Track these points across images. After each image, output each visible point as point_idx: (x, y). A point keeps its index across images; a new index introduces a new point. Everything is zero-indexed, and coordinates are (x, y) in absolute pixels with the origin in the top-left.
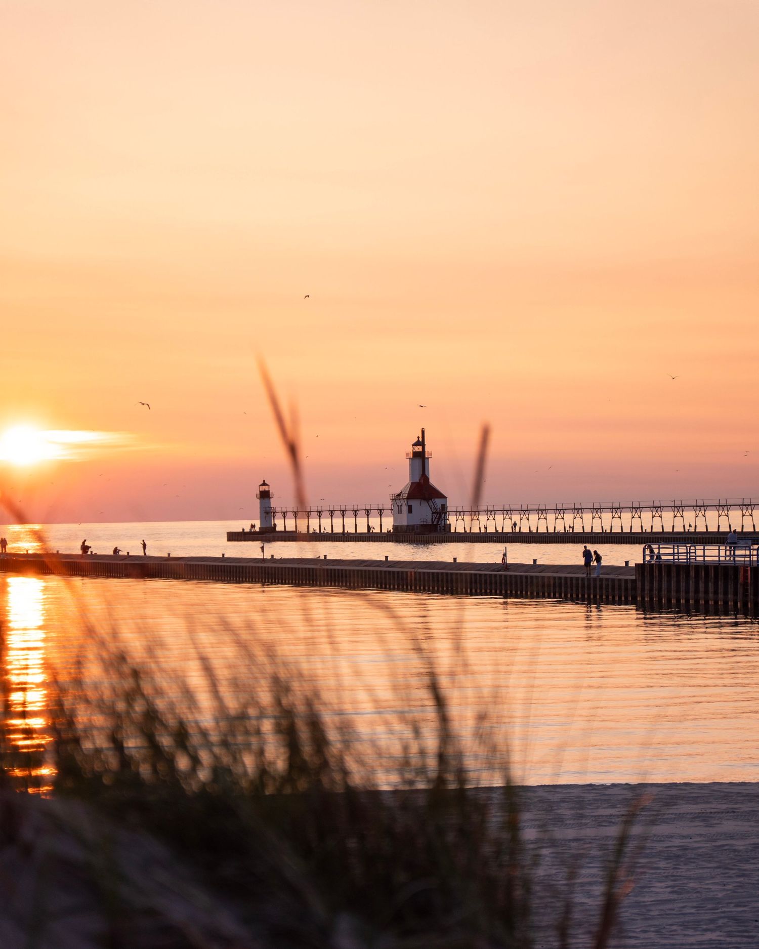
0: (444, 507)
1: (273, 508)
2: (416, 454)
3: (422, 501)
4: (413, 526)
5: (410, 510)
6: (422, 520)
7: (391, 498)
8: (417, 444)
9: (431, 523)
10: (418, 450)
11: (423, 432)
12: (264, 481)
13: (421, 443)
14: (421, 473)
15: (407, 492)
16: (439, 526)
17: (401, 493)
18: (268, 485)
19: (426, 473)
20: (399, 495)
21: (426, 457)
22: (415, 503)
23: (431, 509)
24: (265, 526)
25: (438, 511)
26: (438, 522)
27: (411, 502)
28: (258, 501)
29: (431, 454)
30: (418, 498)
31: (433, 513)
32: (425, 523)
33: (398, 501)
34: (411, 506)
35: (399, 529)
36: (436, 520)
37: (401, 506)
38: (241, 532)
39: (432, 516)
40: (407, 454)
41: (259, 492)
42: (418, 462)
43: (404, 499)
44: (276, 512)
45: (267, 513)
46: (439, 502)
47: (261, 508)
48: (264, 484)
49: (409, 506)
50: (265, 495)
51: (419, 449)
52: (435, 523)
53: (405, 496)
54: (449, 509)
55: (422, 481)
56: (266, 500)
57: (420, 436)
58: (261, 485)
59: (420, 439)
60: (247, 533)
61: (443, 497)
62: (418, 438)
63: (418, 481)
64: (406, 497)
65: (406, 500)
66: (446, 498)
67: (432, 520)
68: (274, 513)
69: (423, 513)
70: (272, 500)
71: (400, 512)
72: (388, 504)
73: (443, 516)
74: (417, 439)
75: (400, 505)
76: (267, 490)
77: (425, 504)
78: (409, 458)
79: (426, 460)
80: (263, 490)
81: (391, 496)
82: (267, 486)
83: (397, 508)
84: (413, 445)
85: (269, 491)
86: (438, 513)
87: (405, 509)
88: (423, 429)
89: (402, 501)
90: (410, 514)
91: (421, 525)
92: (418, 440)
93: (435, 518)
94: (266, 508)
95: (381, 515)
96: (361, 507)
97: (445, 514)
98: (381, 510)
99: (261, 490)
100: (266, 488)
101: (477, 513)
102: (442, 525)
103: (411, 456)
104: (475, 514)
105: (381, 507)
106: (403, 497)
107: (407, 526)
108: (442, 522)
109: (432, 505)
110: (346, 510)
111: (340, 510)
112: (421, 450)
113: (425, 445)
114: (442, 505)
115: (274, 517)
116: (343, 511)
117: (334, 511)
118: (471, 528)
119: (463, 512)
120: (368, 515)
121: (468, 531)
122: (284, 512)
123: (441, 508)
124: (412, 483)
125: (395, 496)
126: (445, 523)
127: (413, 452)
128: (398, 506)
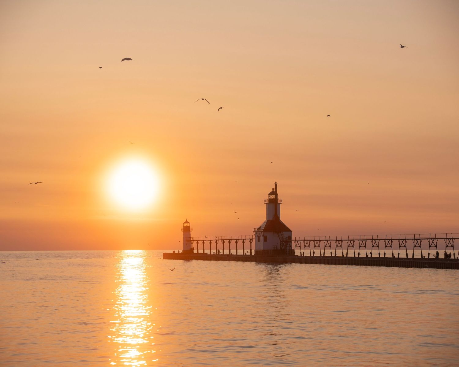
0: (290, 237)
1: (191, 238)
3: (274, 233)
4: (268, 250)
5: (265, 239)
6: (274, 247)
7: (254, 231)
8: (270, 194)
9: (279, 249)
10: (272, 198)
11: (276, 185)
12: (186, 220)
13: (274, 192)
14: (274, 214)
15: (264, 227)
16: (285, 251)
17: (261, 227)
18: (189, 223)
19: (278, 214)
20: (259, 229)
22: (269, 235)
23: (280, 239)
24: (186, 249)
25: (285, 240)
26: (285, 248)
27: (266, 234)
28: (182, 233)
29: (281, 201)
30: (271, 231)
31: (280, 242)
32: (275, 249)
33: (258, 233)
34: (266, 236)
35: (259, 253)
36: (284, 246)
37: (260, 236)
38: (172, 253)
39: (280, 245)
40: (265, 201)
41: (183, 227)
42: (273, 206)
43: (261, 231)
45: (188, 241)
46: (286, 234)
47: (184, 238)
48: (187, 222)
49: (264, 236)
50: (187, 230)
51: (273, 197)
52: (283, 249)
53: (262, 229)
54: (293, 239)
55: (274, 219)
56: (187, 232)
57: (274, 188)
58: (184, 223)
59: (274, 190)
61: (289, 230)
62: (273, 189)
63: (272, 219)
64: (263, 230)
65: (262, 232)
66: (291, 231)
67: (280, 247)
68: (192, 241)
69: (274, 241)
70: (191, 232)
72: (252, 235)
73: (288, 245)
74: (272, 190)
75: (259, 235)
76: (188, 226)
77: (276, 235)
78: (266, 203)
79: (278, 205)
80: (186, 226)
81: (254, 229)
82: (188, 224)
84: (269, 194)
85: (189, 227)
86: (285, 242)
87: (262, 238)
88: (276, 183)
89: (260, 233)
90: (265, 242)
91: (273, 250)
92: (273, 191)
94: (187, 238)
95: (251, 243)
96: (240, 238)
97: (290, 243)
98: (251, 239)
99: (184, 226)
100: (188, 225)
101: (308, 242)
102: (288, 250)
103: (268, 202)
104: (307, 243)
105: (251, 237)
106: (261, 230)
107: (263, 250)
108: (288, 248)
109: (281, 236)
110: (231, 240)
111: (228, 240)
112: (274, 198)
113: (278, 194)
114: (289, 236)
115: (192, 244)
116: (230, 240)
117: (225, 240)
118: (304, 253)
119: (300, 241)
120: (244, 243)
121: (302, 255)
122: (198, 241)
123: (287, 238)
124: (268, 220)
125: (256, 229)
126: (290, 249)
127: (269, 199)
128: (258, 236)
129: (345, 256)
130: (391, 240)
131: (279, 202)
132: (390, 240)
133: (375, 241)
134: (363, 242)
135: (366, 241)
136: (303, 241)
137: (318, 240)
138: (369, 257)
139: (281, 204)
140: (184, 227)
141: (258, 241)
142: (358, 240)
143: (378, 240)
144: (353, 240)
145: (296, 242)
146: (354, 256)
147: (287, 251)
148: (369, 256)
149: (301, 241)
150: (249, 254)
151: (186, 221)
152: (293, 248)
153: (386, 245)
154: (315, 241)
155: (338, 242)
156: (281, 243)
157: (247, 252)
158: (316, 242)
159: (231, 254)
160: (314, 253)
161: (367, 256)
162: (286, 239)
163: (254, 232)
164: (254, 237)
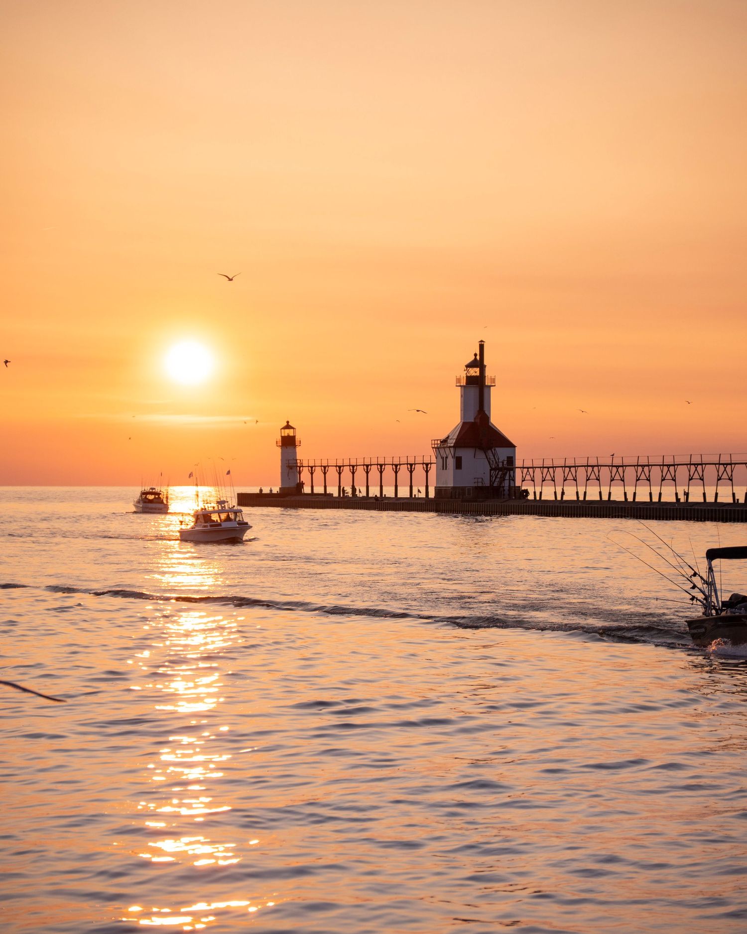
0: (511, 460)
1: (298, 461)
2: (470, 380)
3: (477, 450)
4: (463, 489)
5: (458, 464)
6: (476, 480)
7: (433, 446)
8: (469, 366)
9: (489, 485)
10: (474, 374)
11: (482, 347)
12: (288, 422)
13: (478, 363)
14: (478, 409)
15: (455, 437)
16: (501, 489)
17: (448, 437)
18: (293, 428)
19: (486, 409)
20: (444, 441)
21: (486, 384)
22: (467, 454)
23: (489, 462)
24: (287, 486)
25: (500, 465)
26: (501, 482)
27: (461, 453)
28: (279, 450)
29: (493, 380)
30: (472, 447)
31: (491, 470)
32: (480, 485)
33: (442, 451)
34: (460, 458)
35: (443, 492)
36: (498, 480)
37: (447, 457)
38: (258, 494)
39: (491, 476)
40: (458, 380)
41: (280, 438)
42: (474, 391)
43: (450, 447)
44: (303, 467)
45: (291, 466)
46: (502, 453)
47: (282, 460)
48: (288, 427)
49: (456, 457)
50: (288, 443)
51: (474, 372)
52: (495, 485)
53: (451, 442)
54: (518, 463)
55: (478, 421)
56: (290, 449)
57: (478, 353)
58: (283, 428)
59: (478, 357)
60: (266, 494)
61: (510, 445)
62: (476, 355)
63: (473, 421)
64: (452, 445)
65: (452, 449)
66: (515, 447)
67: (491, 481)
68: (300, 467)
69: (478, 468)
70: (298, 449)
71: (444, 467)
72: (430, 455)
73: (507, 477)
74: (473, 358)
75: (445, 456)
76: (292, 434)
77: (481, 455)
78: (460, 386)
79: (486, 390)
80: (286, 435)
81: (433, 443)
82: (292, 430)
83: (441, 460)
84: (467, 367)
85: (294, 437)
86: (500, 469)
87: (451, 462)
88: (482, 341)
89: (447, 450)
90: (459, 471)
91: (475, 487)
92: (476, 359)
93: (496, 477)
94: (289, 460)
95: (427, 472)
96: (404, 461)
97: (512, 472)
98: (427, 465)
99: (283, 435)
100: (290, 432)
101: (551, 470)
102: (506, 488)
103: (464, 383)
104: (548, 471)
105: (427, 460)
106: (449, 445)
107: (454, 488)
108: (506, 483)
109: (492, 457)
110: (385, 465)
111: (377, 465)
112: (478, 374)
113: (485, 366)
114: (508, 457)
115: (300, 473)
116: (381, 465)
117: (371, 465)
118: (541, 493)
119: (533, 468)
120: (411, 472)
121: (538, 498)
122: (312, 467)
123: (505, 462)
124: (463, 422)
125: (439, 442)
126: (512, 485)
127: (467, 377)
128: (442, 458)
129: (630, 499)
130: (731, 464)
131: (488, 383)
132: (727, 464)
133: (696, 468)
134: (668, 470)
135: (676, 466)
136: (540, 467)
137: (573, 467)
138: (682, 503)
139: (491, 388)
140: (282, 437)
141: (443, 469)
142: (660, 465)
143: (701, 464)
144: (648, 466)
145: (525, 470)
146: (649, 501)
147: (504, 490)
148: (682, 500)
149: (536, 468)
150: (423, 495)
151: (286, 424)
152: (518, 483)
153: (718, 475)
154: (565, 467)
155: (614, 469)
156: (492, 472)
157: (419, 491)
158: (567, 469)
159: (385, 495)
160: (563, 493)
161: (678, 500)
162: (503, 463)
163: (433, 448)
164: (434, 460)
